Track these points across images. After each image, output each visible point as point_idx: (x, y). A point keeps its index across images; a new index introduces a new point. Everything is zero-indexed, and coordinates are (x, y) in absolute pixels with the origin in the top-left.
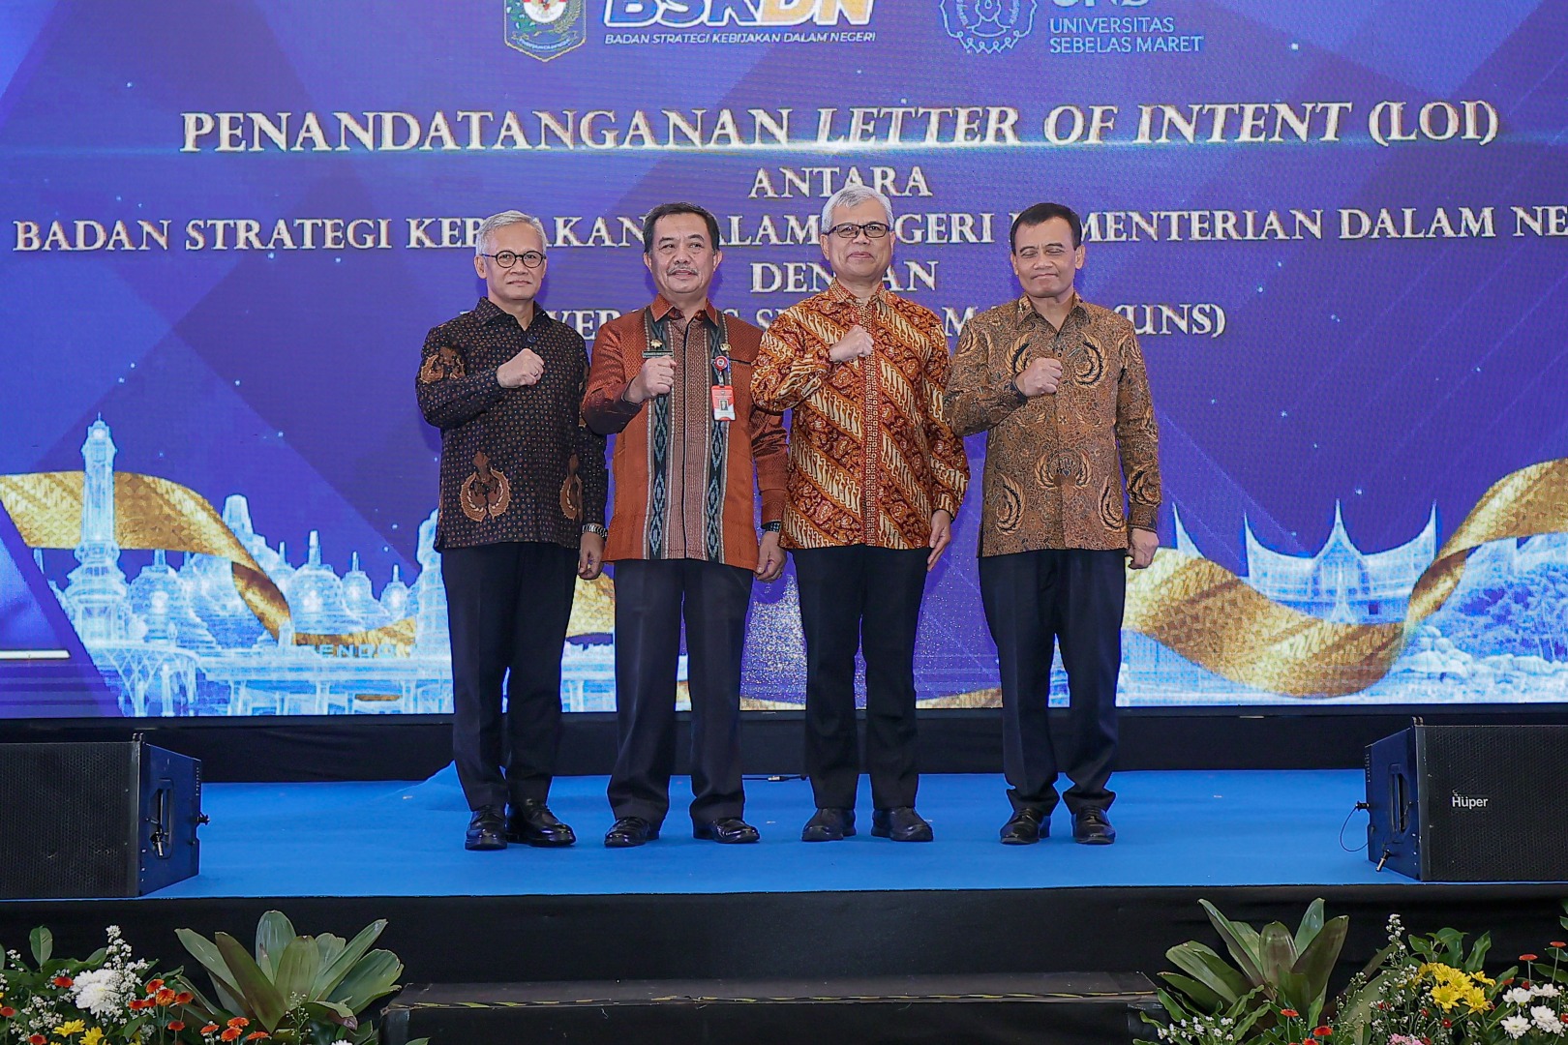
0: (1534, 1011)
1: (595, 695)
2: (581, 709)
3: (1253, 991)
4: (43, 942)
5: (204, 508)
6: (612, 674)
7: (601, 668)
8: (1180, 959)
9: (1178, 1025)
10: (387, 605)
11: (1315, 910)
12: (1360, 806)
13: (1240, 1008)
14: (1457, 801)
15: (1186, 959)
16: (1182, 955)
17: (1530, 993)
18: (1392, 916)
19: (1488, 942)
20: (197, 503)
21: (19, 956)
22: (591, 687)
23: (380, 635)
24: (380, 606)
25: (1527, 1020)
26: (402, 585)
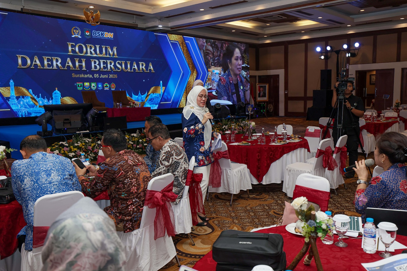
5: (26, 90)
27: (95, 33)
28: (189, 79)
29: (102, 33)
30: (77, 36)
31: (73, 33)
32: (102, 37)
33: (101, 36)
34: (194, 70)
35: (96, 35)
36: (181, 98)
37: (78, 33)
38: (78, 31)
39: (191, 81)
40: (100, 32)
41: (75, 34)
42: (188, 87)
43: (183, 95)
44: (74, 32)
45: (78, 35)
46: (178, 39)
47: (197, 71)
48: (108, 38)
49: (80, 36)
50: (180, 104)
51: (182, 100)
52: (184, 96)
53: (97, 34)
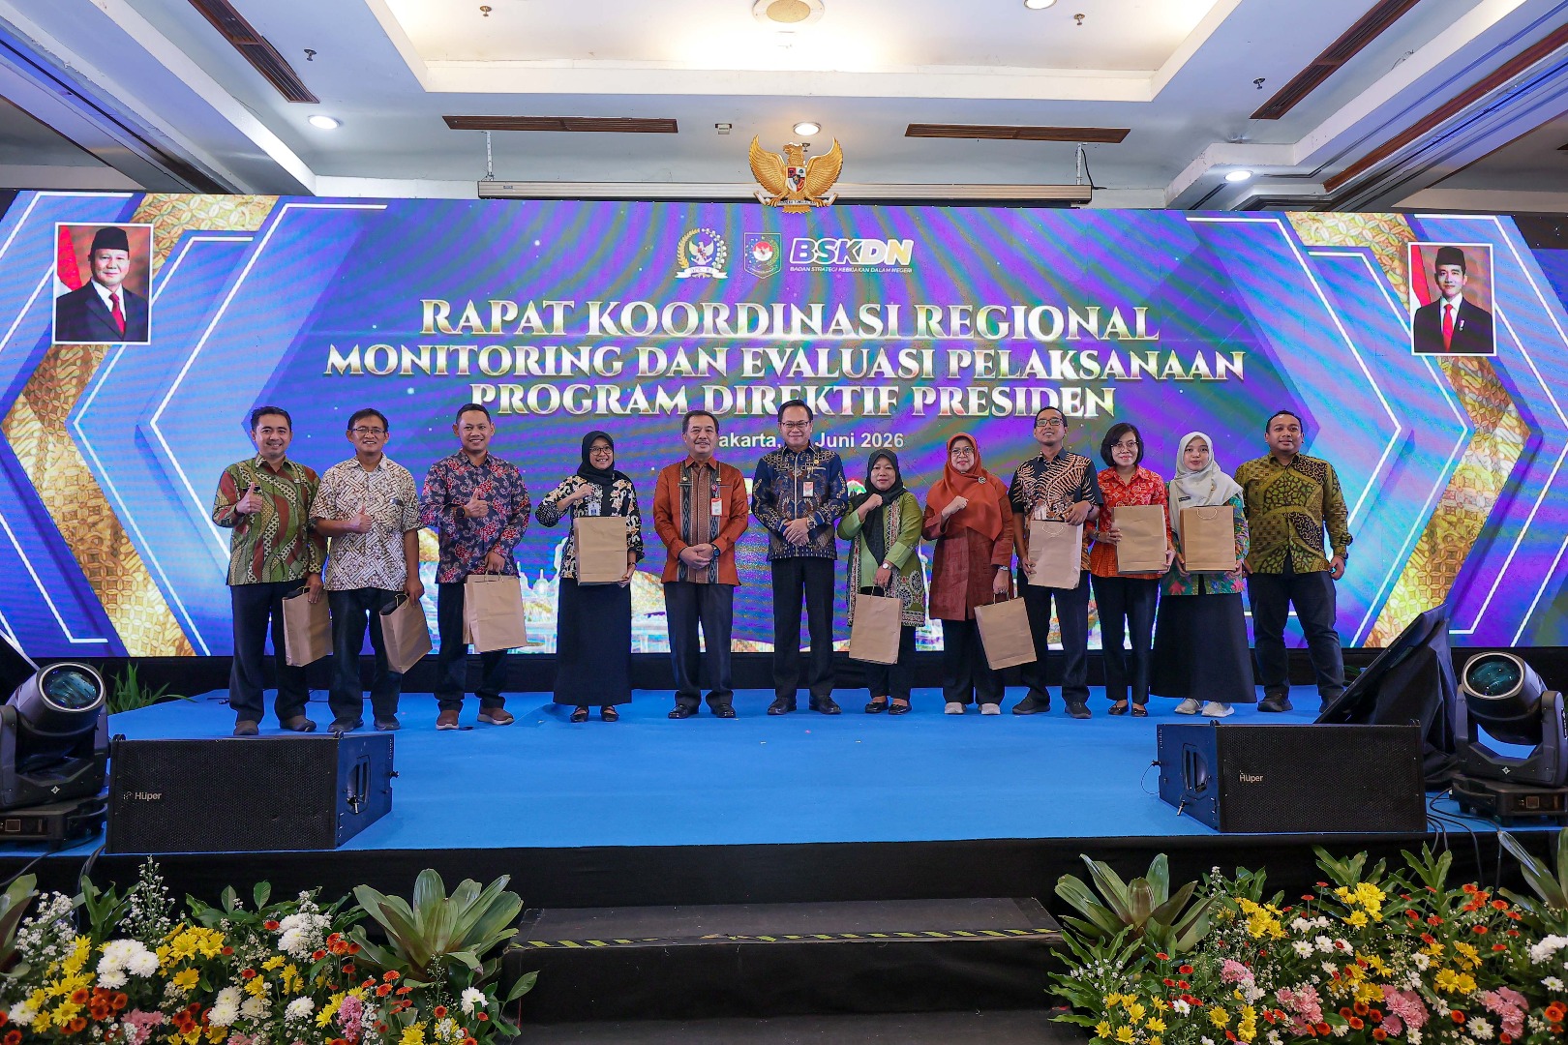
0: (1318, 939)
1: (654, 644)
2: (647, 651)
3: (1126, 929)
4: (262, 892)
5: (433, 536)
6: (666, 632)
7: (658, 628)
8: (1066, 894)
9: (1085, 967)
10: (536, 592)
11: (1160, 862)
12: (1155, 764)
13: (1118, 943)
14: (1243, 777)
15: (1071, 895)
16: (1065, 890)
17: (1310, 924)
18: (1215, 868)
19: (1264, 875)
20: (428, 533)
21: (241, 903)
22: (653, 639)
23: (533, 605)
24: (532, 592)
25: (1311, 945)
26: (545, 580)
27: (804, 247)
28: (1460, 466)
29: (843, 244)
30: (704, 270)
31: (684, 262)
32: (848, 265)
33: (840, 259)
34: (1501, 410)
35: (810, 256)
36: (1390, 588)
37: (714, 255)
38: (709, 250)
39: (1469, 474)
40: (833, 244)
41: (692, 264)
42: (1449, 510)
43: (1402, 567)
44: (688, 254)
45: (709, 265)
46: (1368, 234)
47: (1526, 417)
48: (882, 265)
49: (720, 271)
50: (1378, 626)
51: (1392, 602)
52: (1412, 572)
53: (817, 254)
